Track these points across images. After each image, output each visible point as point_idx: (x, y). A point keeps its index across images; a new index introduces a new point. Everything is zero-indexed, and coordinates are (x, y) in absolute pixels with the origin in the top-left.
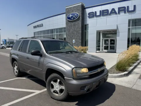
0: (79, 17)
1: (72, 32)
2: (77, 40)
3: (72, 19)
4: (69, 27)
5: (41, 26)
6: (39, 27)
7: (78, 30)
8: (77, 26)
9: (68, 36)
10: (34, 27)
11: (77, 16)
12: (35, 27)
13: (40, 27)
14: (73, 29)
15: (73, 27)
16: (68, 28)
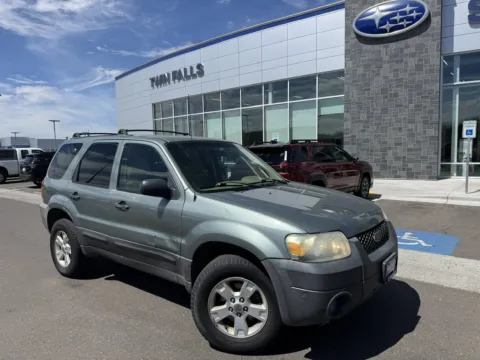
0: (428, 19)
1: (384, 91)
2: (410, 126)
3: (385, 31)
4: (367, 67)
5: (194, 76)
6: (179, 79)
7: (420, 77)
8: (412, 62)
9: (360, 107)
10: (153, 80)
11: (414, 14)
12: (159, 81)
13: (188, 78)
14: (391, 76)
15: (386, 66)
16: (361, 71)
